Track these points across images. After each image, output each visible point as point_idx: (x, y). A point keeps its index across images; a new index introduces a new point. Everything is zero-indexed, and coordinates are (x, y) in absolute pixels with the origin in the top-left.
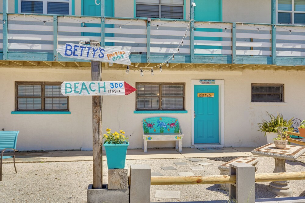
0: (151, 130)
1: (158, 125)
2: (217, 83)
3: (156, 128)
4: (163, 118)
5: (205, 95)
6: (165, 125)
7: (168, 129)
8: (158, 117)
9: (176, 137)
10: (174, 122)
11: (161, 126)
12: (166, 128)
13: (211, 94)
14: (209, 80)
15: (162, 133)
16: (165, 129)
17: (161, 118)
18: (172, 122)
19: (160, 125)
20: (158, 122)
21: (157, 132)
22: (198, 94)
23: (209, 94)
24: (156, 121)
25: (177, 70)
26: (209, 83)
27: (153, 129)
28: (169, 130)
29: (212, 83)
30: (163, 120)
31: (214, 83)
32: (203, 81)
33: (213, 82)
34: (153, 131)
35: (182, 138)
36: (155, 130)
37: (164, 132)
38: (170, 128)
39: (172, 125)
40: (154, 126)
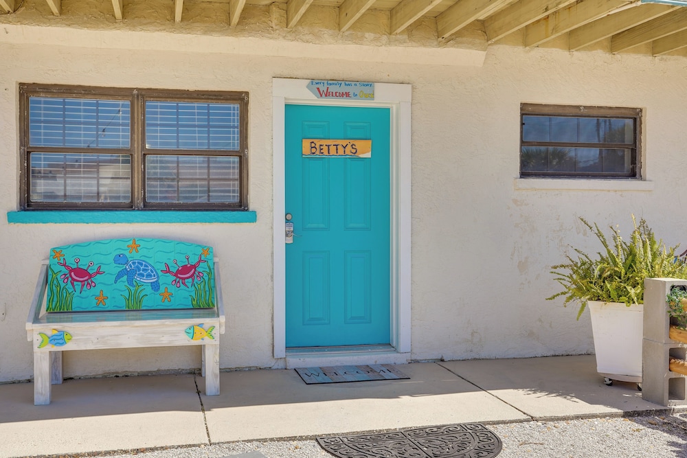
0: (82, 297)
1: (119, 276)
2: (383, 97)
3: (110, 287)
4: (142, 244)
5: (333, 149)
6: (149, 276)
7: (162, 289)
8: (121, 239)
9: (191, 331)
10: (193, 261)
11: (130, 281)
12: (155, 286)
13: (359, 144)
14: (348, 82)
15: (133, 309)
16: (148, 290)
17: (134, 243)
18: (182, 262)
20: (119, 259)
21: (109, 305)
22: (306, 145)
23: (352, 142)
24: (111, 258)
25: (205, 33)
26: (347, 95)
27: (95, 291)
28: (168, 296)
29: (361, 98)
30: (142, 252)
31: (371, 96)
32: (323, 86)
33: (367, 90)
34: (92, 304)
35: (216, 333)
36: (101, 299)
37: (146, 303)
38: (172, 289)
39: (185, 272)
40: (97, 279)
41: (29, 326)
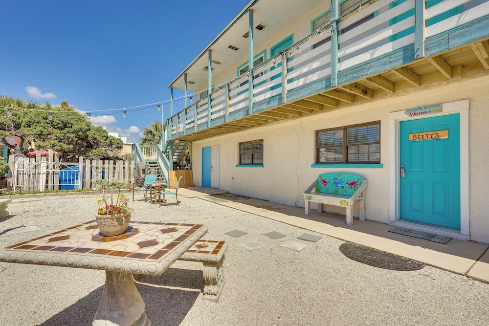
0: (323, 188)
1: (334, 184)
2: (448, 109)
3: (331, 187)
4: (342, 174)
5: (425, 137)
6: (342, 184)
7: (344, 189)
8: (336, 173)
9: (341, 202)
10: (356, 181)
11: (336, 186)
12: (343, 188)
13: (440, 133)
14: (425, 107)
15: (336, 194)
16: (341, 189)
17: (340, 174)
18: (352, 181)
19: (337, 182)
20: (335, 179)
21: (329, 192)
22: (411, 136)
23: (436, 132)
24: (333, 178)
26: (426, 112)
27: (327, 187)
28: (345, 191)
29: (434, 112)
30: (341, 177)
31: (441, 110)
32: (411, 112)
33: (438, 108)
34: (325, 191)
35: (349, 204)
36: (328, 189)
37: (339, 193)
38: (347, 189)
39: (353, 184)
40: (328, 184)
41: (303, 194)
